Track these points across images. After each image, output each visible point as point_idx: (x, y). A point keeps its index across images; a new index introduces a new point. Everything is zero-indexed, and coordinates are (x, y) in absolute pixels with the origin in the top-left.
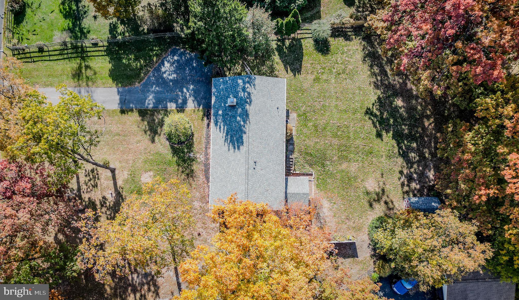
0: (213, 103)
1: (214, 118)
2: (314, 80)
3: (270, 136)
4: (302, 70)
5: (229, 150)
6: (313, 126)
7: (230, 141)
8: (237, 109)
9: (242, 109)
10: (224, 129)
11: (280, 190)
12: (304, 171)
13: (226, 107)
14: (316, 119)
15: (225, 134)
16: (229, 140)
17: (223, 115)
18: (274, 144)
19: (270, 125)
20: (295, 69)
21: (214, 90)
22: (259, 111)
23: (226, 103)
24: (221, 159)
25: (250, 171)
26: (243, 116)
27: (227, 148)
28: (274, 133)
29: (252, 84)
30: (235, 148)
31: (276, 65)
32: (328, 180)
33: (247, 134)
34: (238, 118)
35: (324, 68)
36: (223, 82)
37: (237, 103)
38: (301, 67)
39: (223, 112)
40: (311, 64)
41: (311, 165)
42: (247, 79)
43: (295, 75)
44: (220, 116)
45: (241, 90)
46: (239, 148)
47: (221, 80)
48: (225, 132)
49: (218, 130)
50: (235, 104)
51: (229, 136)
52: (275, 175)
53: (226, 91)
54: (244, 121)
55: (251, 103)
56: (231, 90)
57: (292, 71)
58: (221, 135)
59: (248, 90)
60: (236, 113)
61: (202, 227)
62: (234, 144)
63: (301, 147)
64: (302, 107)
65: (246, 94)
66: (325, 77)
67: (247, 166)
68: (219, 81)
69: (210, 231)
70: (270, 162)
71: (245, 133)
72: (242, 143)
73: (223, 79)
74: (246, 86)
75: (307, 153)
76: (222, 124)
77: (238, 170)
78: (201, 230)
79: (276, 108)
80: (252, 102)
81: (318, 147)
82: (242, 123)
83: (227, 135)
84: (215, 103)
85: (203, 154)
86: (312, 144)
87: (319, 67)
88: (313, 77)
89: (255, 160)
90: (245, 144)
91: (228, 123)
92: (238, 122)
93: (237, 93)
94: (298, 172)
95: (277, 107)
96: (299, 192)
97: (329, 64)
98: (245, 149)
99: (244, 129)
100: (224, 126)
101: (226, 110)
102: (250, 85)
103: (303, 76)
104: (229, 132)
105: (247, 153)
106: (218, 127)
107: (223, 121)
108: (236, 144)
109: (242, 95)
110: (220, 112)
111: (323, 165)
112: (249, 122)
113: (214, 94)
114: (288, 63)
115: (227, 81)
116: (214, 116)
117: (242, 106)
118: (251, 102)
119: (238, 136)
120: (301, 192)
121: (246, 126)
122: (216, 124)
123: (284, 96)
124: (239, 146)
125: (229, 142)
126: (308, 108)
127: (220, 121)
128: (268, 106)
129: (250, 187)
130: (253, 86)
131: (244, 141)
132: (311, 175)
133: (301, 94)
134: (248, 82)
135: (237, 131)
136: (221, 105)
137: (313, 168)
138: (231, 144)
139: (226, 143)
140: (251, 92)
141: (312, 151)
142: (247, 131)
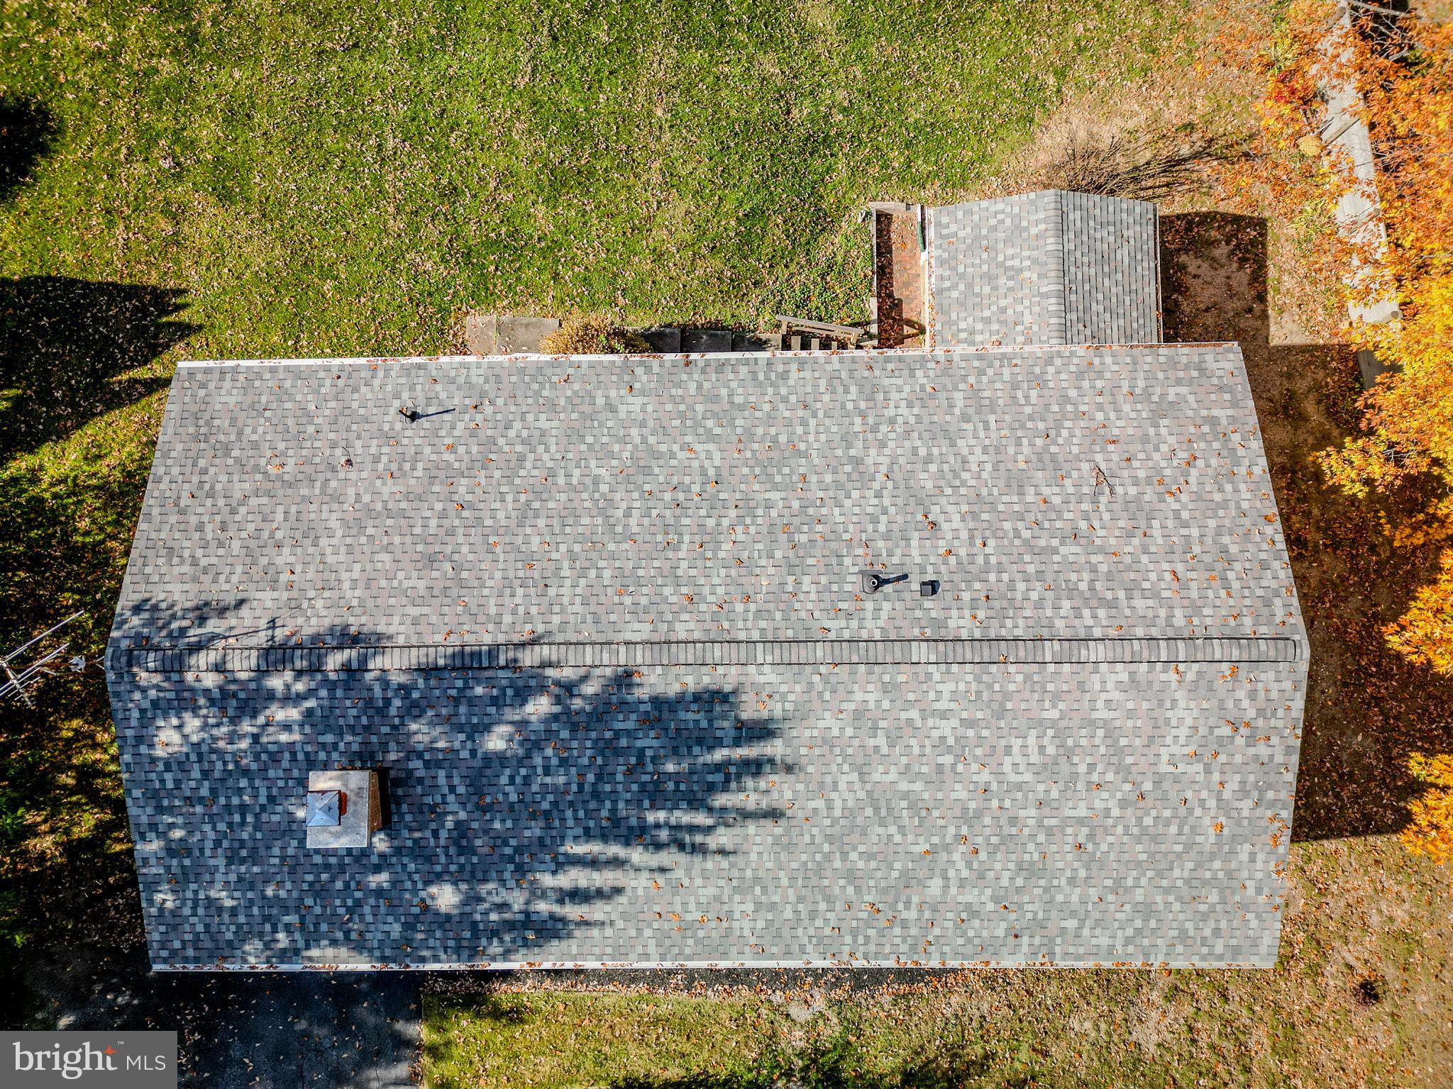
0: (363, 965)
1: (495, 948)
2: (225, 197)
3: (646, 470)
4: (154, 279)
5: (774, 814)
6: (551, 201)
7: (696, 803)
8: (413, 753)
9: (414, 709)
10: (593, 863)
11: (1080, 376)
12: (864, 267)
13: (398, 851)
14: (506, 178)
15: (637, 855)
16: (685, 817)
17: (471, 876)
18: (711, 437)
19: (552, 473)
20: (140, 331)
21: (253, 959)
22: (431, 560)
23: (360, 857)
24: (851, 876)
25: (960, 624)
26: (472, 702)
27: (751, 828)
28: (624, 440)
29: (194, 633)
30: (756, 767)
31: (102, 468)
32: (914, 116)
33: (640, 656)
34: (496, 741)
35: (148, 138)
36: (179, 881)
37: (358, 760)
38: (134, 291)
39: (438, 878)
40: (111, 224)
41: (823, 222)
42: (143, 677)
43: (185, 330)
44: (473, 899)
45: (246, 727)
46: (762, 731)
47: (165, 898)
48: (615, 850)
49: (597, 911)
50: (359, 780)
51: (651, 818)
52: (965, 418)
53: (254, 858)
54: (522, 695)
55: (355, 640)
56: (243, 809)
57: (153, 351)
58: (638, 884)
59: (242, 666)
60: (448, 760)
61: (1315, 971)
62: (718, 767)
63: (705, 283)
64: (416, 274)
65: (276, 683)
66: (206, 131)
67: (920, 652)
68: (173, 921)
69: (1336, 906)
70: (857, 462)
71: (625, 679)
72: (714, 699)
73: (153, 885)
74: (210, 680)
75: (746, 244)
76: (547, 880)
77: (946, 728)
78: (1332, 977)
79: (412, 435)
80: (356, 623)
81: (702, 171)
82: (539, 707)
83: (638, 834)
84: (360, 946)
85: (778, 997)
86: (679, 207)
87: (139, 169)
88: (202, 202)
89: (854, 583)
90: (726, 678)
91: (534, 830)
92: (533, 744)
93: (275, 758)
94: (873, 304)
95: (400, 424)
96: (1053, 265)
97: (121, 106)
98: (769, 676)
99: (590, 689)
100: (562, 863)
101: (420, 852)
102: (196, 648)
103: (193, 278)
104: (615, 820)
105: (801, 653)
106: (572, 911)
107: (521, 870)
108: (719, 755)
109: (294, 714)
110: (446, 897)
111: (818, 142)
112: (534, 642)
113: (292, 953)
114: (98, 376)
115: (171, 851)
116: (474, 953)
117: (383, 711)
118: (347, 638)
119: (649, 741)
120: (1051, 243)
121: (568, 673)
122: (551, 929)
123: (314, 371)
124: (740, 725)
125: (701, 819)
126: (431, 232)
127: (517, 900)
128: (388, 488)
129: (1096, 621)
130: (213, 626)
131: (691, 681)
132: (884, 219)
133: (328, 286)
134: (174, 666)
135: (608, 748)
136: (379, 892)
137: (842, 209)
138: (721, 800)
139: (712, 842)
140: (261, 639)
141: (728, 206)
142: (608, 662)
